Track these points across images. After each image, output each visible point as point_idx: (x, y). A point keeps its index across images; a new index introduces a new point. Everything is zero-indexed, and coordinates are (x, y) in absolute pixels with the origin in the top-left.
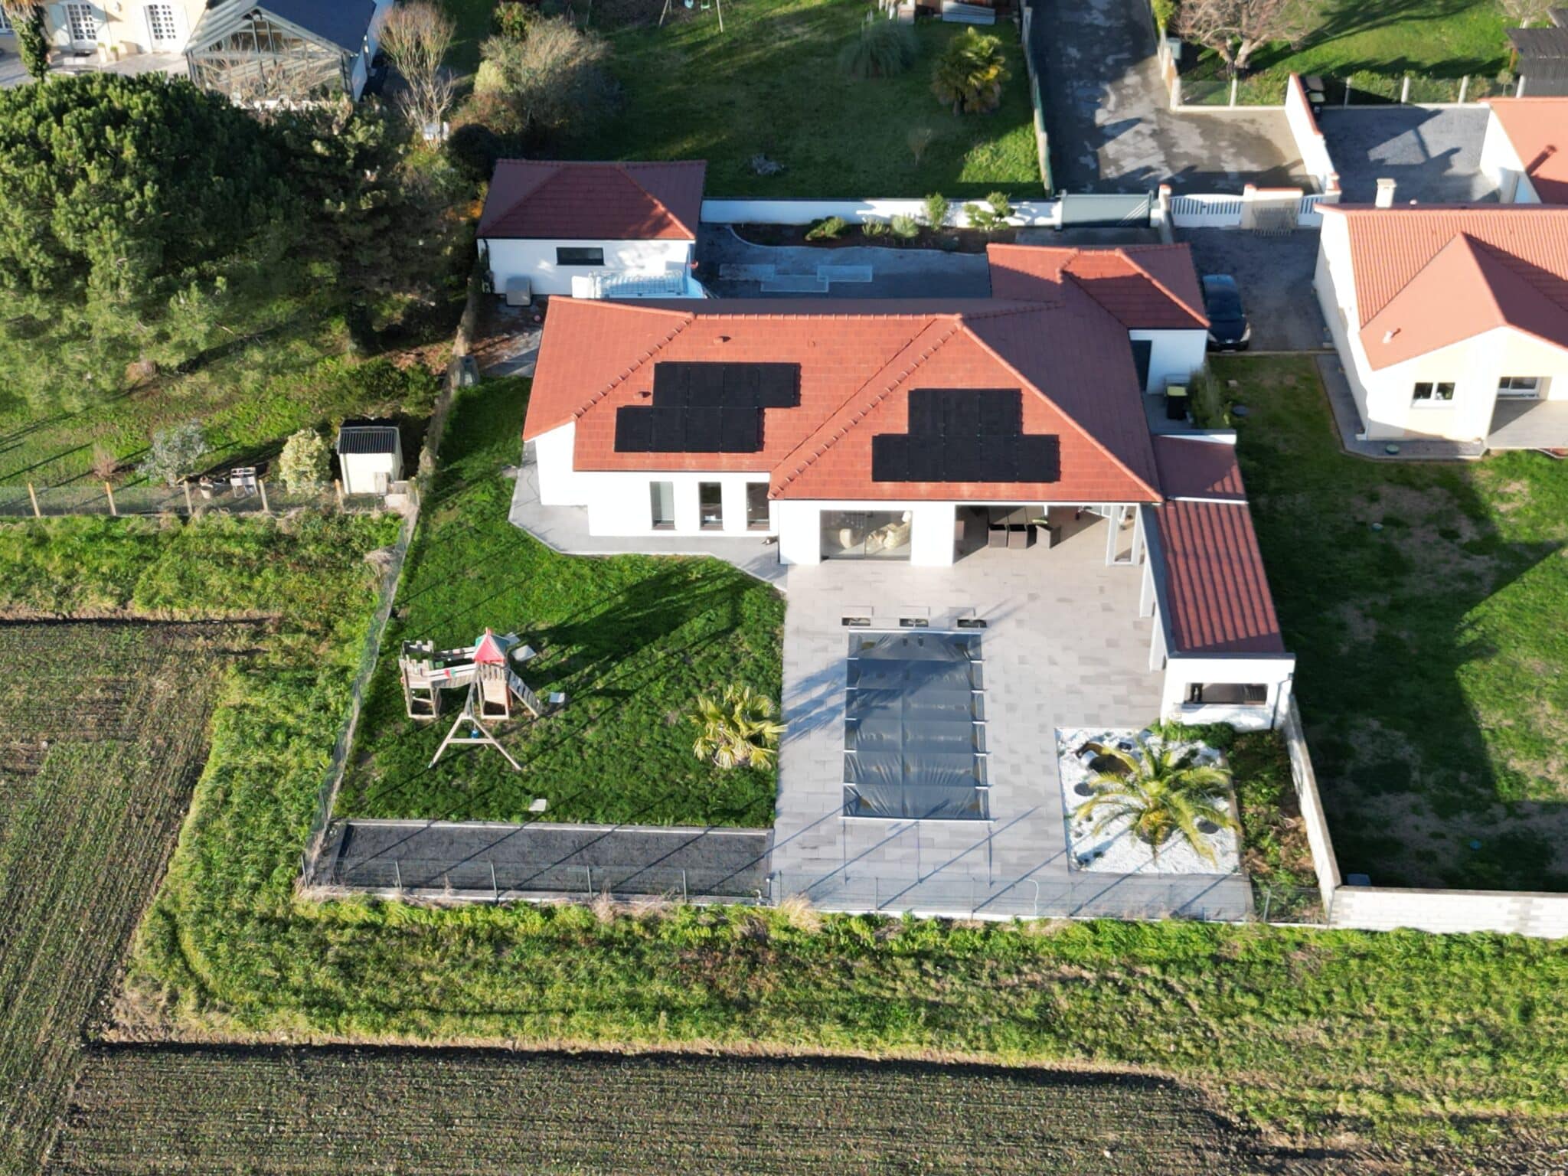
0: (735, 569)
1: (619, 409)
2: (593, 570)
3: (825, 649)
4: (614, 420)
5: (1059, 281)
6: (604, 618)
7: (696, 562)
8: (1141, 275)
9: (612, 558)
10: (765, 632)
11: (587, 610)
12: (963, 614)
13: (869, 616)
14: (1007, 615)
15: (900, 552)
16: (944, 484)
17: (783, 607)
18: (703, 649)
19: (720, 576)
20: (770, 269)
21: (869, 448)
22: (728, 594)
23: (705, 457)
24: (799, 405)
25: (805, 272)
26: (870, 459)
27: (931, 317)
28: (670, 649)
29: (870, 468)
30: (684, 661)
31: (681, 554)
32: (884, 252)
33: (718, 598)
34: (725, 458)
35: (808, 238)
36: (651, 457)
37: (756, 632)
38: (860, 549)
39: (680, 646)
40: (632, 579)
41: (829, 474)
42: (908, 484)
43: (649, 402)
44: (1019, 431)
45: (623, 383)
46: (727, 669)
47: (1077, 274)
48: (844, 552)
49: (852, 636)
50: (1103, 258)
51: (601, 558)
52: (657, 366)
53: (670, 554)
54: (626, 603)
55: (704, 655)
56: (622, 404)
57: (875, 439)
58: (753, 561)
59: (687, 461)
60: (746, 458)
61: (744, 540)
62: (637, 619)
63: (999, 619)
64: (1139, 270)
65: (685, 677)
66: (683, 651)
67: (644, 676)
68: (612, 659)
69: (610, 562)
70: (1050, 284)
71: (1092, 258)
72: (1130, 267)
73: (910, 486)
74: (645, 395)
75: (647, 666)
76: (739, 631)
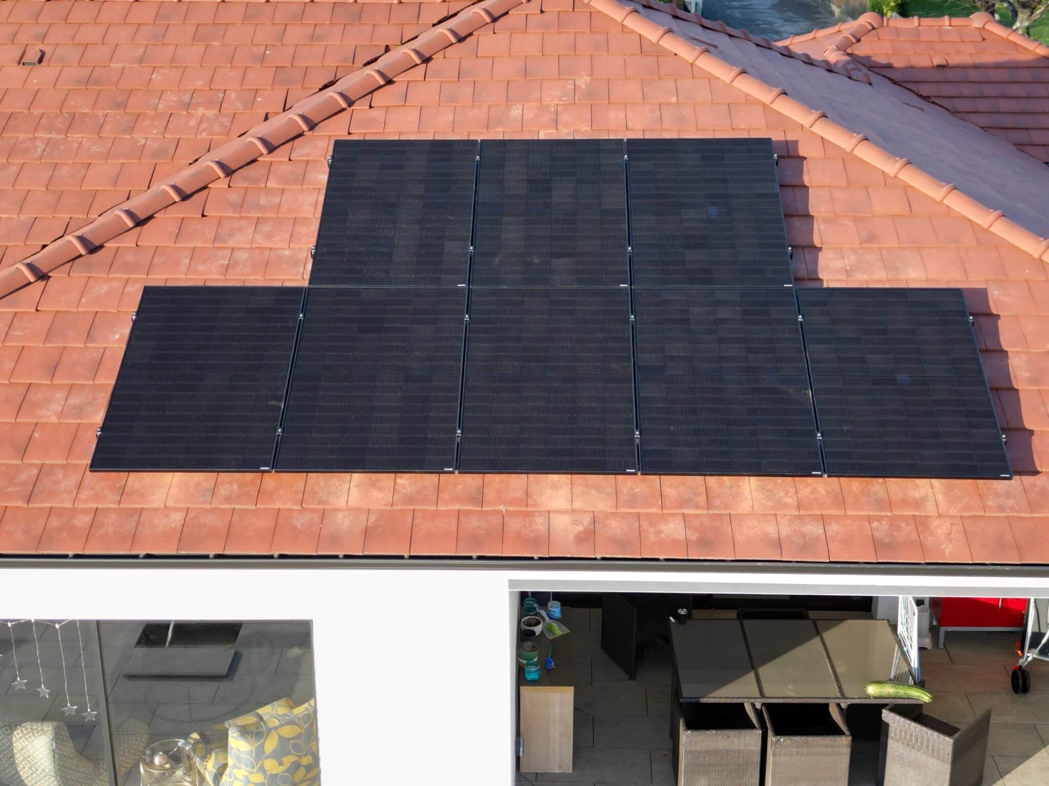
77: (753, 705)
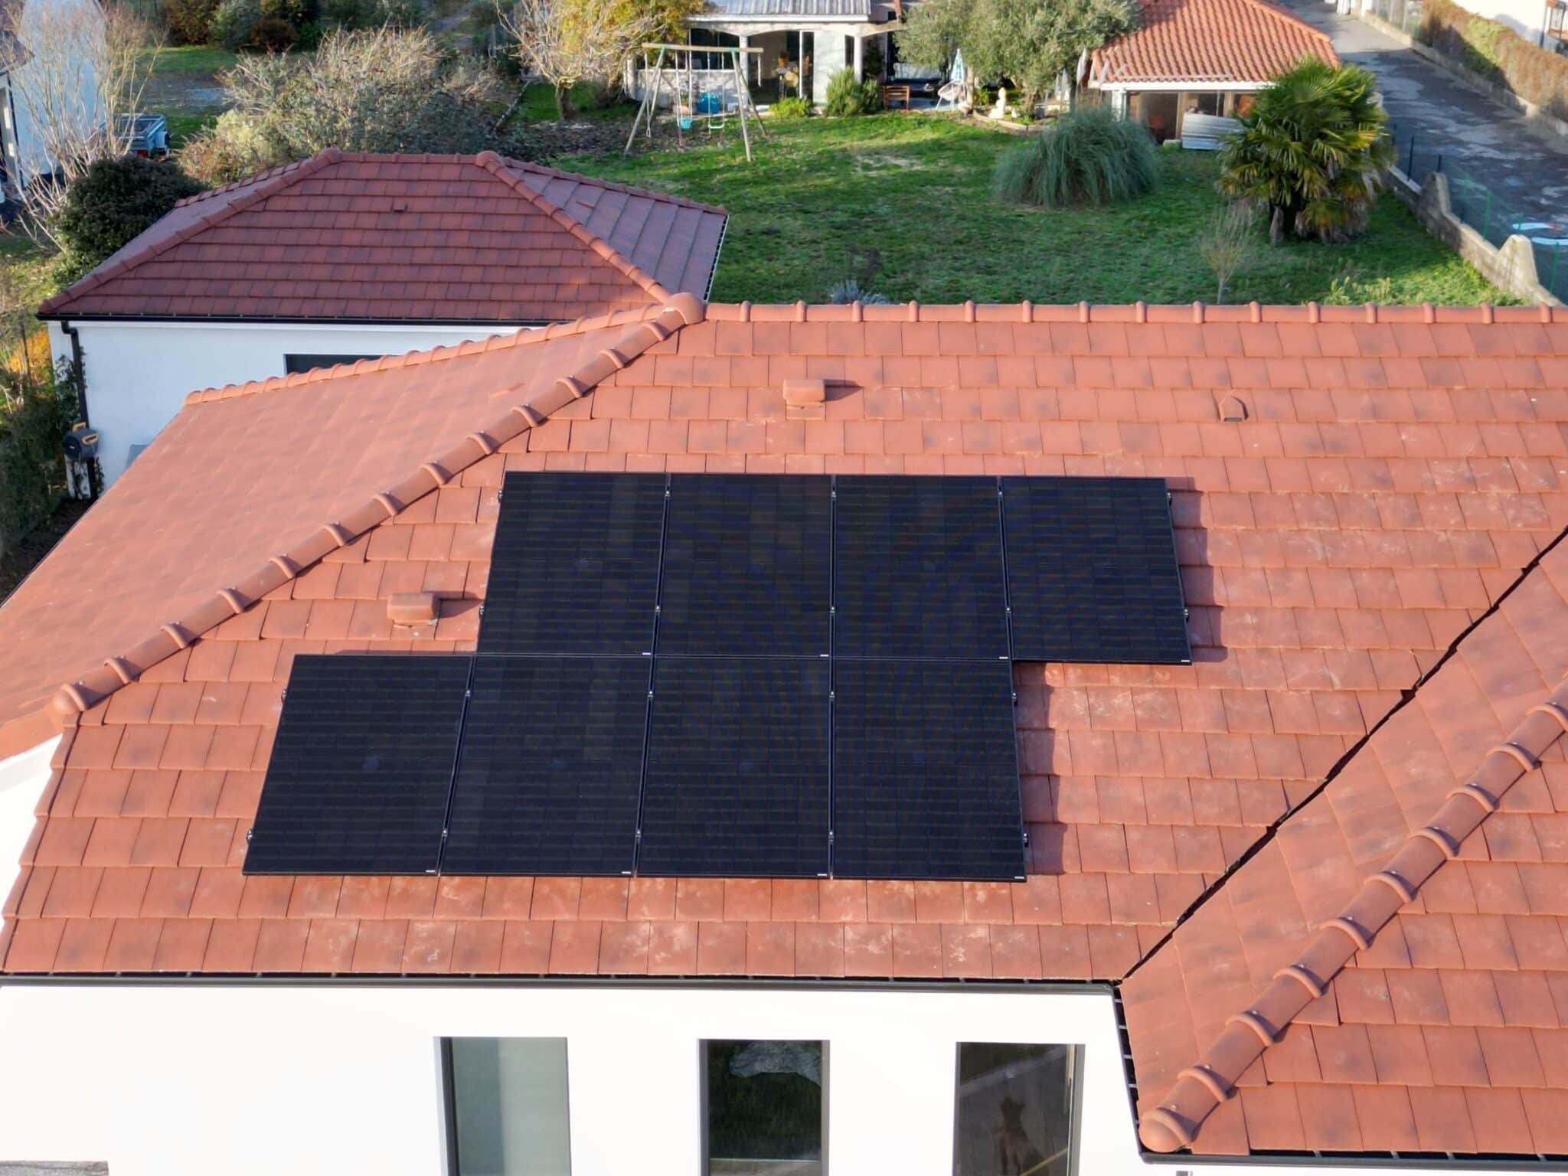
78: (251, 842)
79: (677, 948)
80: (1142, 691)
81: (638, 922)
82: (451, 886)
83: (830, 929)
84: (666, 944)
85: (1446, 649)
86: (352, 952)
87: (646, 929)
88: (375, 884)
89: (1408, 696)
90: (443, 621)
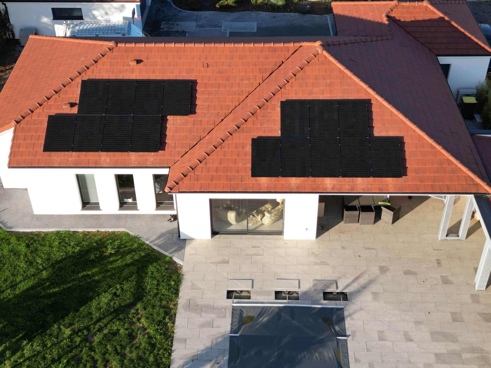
0: (143, 244)
1: (50, 117)
2: (28, 246)
3: (210, 324)
4: (45, 125)
5: (387, 22)
6: (26, 294)
7: (114, 236)
8: (443, 18)
9: (46, 234)
10: (161, 306)
11: (13, 286)
12: (328, 287)
13: (250, 289)
14: (364, 287)
15: (275, 228)
16: (311, 179)
17: (178, 281)
18: (106, 326)
19: (130, 251)
20: (193, 24)
21: (249, 149)
22: (133, 269)
23: (118, 156)
24: (195, 113)
25: (215, 26)
26: (250, 157)
27: (297, 45)
28: (76, 326)
29: (249, 165)
30: (86, 340)
31: (103, 230)
32: (264, 15)
33: (126, 273)
34: (133, 156)
35: (217, 6)
36: (73, 156)
37: (154, 306)
38: (243, 225)
39: (86, 322)
40: (58, 255)
41: (217, 170)
42: (280, 178)
43: (75, 110)
44: (371, 134)
45: (56, 96)
46: (123, 347)
47: (398, 18)
48: (231, 228)
49: (234, 309)
50: (415, 7)
51: (38, 234)
52: (84, 82)
53: (94, 230)
54: (48, 279)
55: (106, 331)
56: (53, 112)
57: (253, 140)
58: (159, 237)
59: (103, 158)
60: (150, 156)
61: (154, 217)
62: (54, 294)
63: (358, 292)
64: (441, 15)
65: (85, 357)
66: (87, 328)
67: (48, 356)
68: (23, 338)
69: (43, 239)
70: (381, 24)
71: (408, 7)
72: (434, 13)
73: (282, 180)
74: (72, 105)
75: (54, 345)
76: (139, 306)
77: (358, 206)
78: (44, 147)
79: (107, 162)
80: (182, 120)
81: (102, 159)
82: (74, 153)
83: (130, 159)
84: (106, 162)
85: (230, 112)
86: (60, 163)
87: (103, 160)
88: (63, 153)
89: (222, 120)
90: (72, 108)
